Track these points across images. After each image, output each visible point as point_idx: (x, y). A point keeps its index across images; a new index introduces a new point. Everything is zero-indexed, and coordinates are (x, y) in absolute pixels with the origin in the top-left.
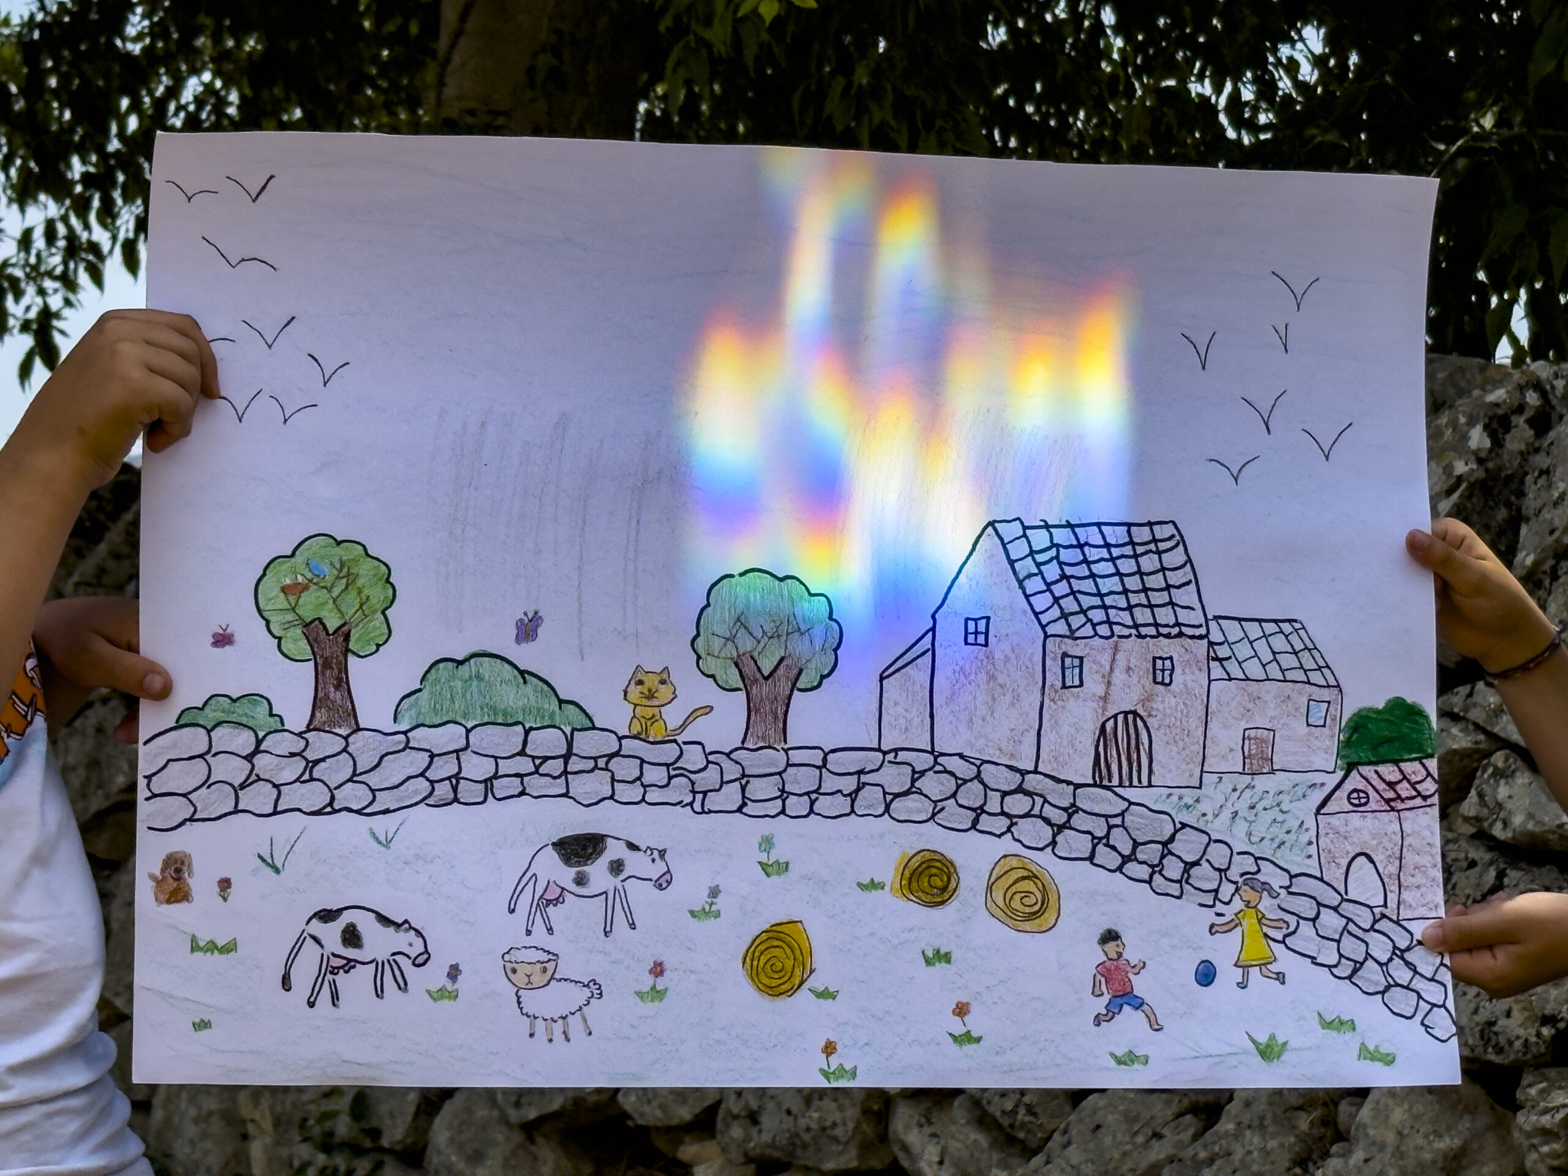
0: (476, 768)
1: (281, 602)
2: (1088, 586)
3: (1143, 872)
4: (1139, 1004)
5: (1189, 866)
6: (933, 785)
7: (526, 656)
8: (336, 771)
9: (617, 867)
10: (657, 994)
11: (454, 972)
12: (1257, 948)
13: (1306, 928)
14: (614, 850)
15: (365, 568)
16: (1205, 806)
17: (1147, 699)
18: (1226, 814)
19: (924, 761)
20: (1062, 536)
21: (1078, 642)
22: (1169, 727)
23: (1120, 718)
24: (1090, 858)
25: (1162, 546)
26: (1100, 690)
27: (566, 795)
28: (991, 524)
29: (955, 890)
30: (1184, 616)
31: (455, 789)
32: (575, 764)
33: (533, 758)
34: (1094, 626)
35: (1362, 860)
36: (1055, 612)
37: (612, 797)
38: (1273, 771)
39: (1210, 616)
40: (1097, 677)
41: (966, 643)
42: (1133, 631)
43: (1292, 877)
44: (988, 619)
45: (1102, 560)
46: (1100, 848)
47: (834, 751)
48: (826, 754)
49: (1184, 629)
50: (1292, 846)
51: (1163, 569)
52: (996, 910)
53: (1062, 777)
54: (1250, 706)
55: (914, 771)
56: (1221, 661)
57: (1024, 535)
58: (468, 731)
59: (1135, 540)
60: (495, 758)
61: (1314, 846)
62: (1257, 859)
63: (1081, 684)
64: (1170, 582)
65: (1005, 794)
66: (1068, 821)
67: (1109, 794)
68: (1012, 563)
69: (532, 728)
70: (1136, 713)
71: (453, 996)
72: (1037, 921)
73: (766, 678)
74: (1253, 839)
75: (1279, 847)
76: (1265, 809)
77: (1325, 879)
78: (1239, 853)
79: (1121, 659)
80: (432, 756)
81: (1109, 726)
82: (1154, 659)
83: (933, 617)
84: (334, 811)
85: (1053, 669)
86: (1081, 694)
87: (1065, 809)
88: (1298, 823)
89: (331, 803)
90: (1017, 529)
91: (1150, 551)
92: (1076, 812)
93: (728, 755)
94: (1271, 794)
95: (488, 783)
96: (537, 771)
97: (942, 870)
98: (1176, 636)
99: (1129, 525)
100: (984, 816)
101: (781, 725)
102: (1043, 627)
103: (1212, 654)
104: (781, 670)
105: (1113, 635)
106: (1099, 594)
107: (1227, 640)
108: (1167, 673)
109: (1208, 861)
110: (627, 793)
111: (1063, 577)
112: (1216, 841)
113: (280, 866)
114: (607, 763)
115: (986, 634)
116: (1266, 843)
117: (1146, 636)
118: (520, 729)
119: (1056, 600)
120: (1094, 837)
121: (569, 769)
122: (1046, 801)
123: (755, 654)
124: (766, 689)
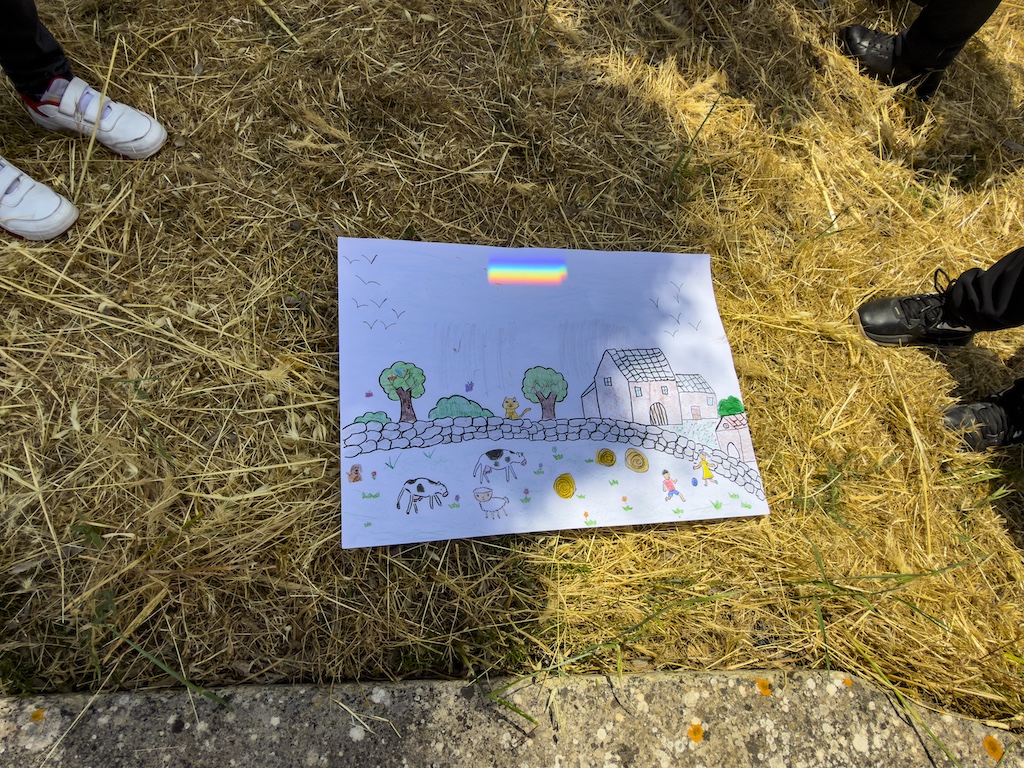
0: (457, 431)
1: (388, 382)
3: (671, 451)
5: (684, 448)
6: (602, 428)
7: (469, 395)
8: (410, 434)
9: (508, 459)
10: (527, 500)
11: (457, 498)
14: (506, 454)
15: (415, 371)
16: (685, 430)
17: (662, 399)
18: (691, 432)
19: (599, 421)
20: (628, 353)
21: (639, 383)
22: (670, 407)
23: (655, 405)
24: (655, 448)
25: (657, 355)
26: (648, 397)
27: (488, 438)
28: (607, 351)
29: (615, 461)
30: (667, 374)
31: (451, 438)
32: (490, 428)
33: (476, 427)
34: (642, 378)
35: (731, 444)
36: (630, 375)
37: (503, 438)
38: (701, 419)
39: (675, 374)
40: (646, 393)
41: (606, 385)
42: (654, 379)
43: (713, 450)
44: (611, 378)
45: (640, 359)
46: (657, 445)
47: (571, 420)
48: (568, 421)
49: (668, 378)
50: (711, 441)
51: (658, 361)
52: (629, 466)
53: (641, 423)
54: (691, 399)
55: (596, 424)
56: (680, 387)
57: (617, 353)
58: (453, 420)
59: (649, 354)
60: (463, 428)
61: (717, 441)
62: (702, 445)
63: (642, 395)
64: (661, 365)
65: (625, 430)
66: (646, 437)
67: (656, 428)
68: (615, 361)
69: (474, 418)
70: (659, 403)
71: (459, 506)
72: (642, 469)
73: (546, 399)
74: (700, 439)
75: (708, 441)
76: (701, 430)
77: (722, 450)
78: (697, 444)
79: (652, 387)
80: (442, 428)
81: (652, 407)
82: (661, 387)
83: (594, 378)
84: (411, 447)
85: (633, 391)
86: (642, 398)
87: (644, 433)
88: (711, 434)
89: (409, 445)
90: (614, 352)
91: (654, 356)
92: (648, 434)
93: (538, 422)
94: (702, 426)
95: (461, 436)
96: (477, 431)
97: (610, 455)
98: (666, 380)
99: (646, 350)
100: (620, 437)
101: (553, 413)
102: (627, 379)
103: (677, 385)
104: (551, 396)
105: (648, 381)
106: (642, 369)
107: (681, 381)
108: (666, 391)
109: (689, 447)
110: (507, 436)
111: (631, 365)
112: (690, 441)
113: (393, 466)
114: (500, 427)
115: (611, 382)
116: (704, 440)
117: (658, 380)
118: (470, 418)
119: (630, 371)
120: (654, 441)
121: (488, 430)
122: (638, 431)
123: (542, 392)
124: (547, 402)
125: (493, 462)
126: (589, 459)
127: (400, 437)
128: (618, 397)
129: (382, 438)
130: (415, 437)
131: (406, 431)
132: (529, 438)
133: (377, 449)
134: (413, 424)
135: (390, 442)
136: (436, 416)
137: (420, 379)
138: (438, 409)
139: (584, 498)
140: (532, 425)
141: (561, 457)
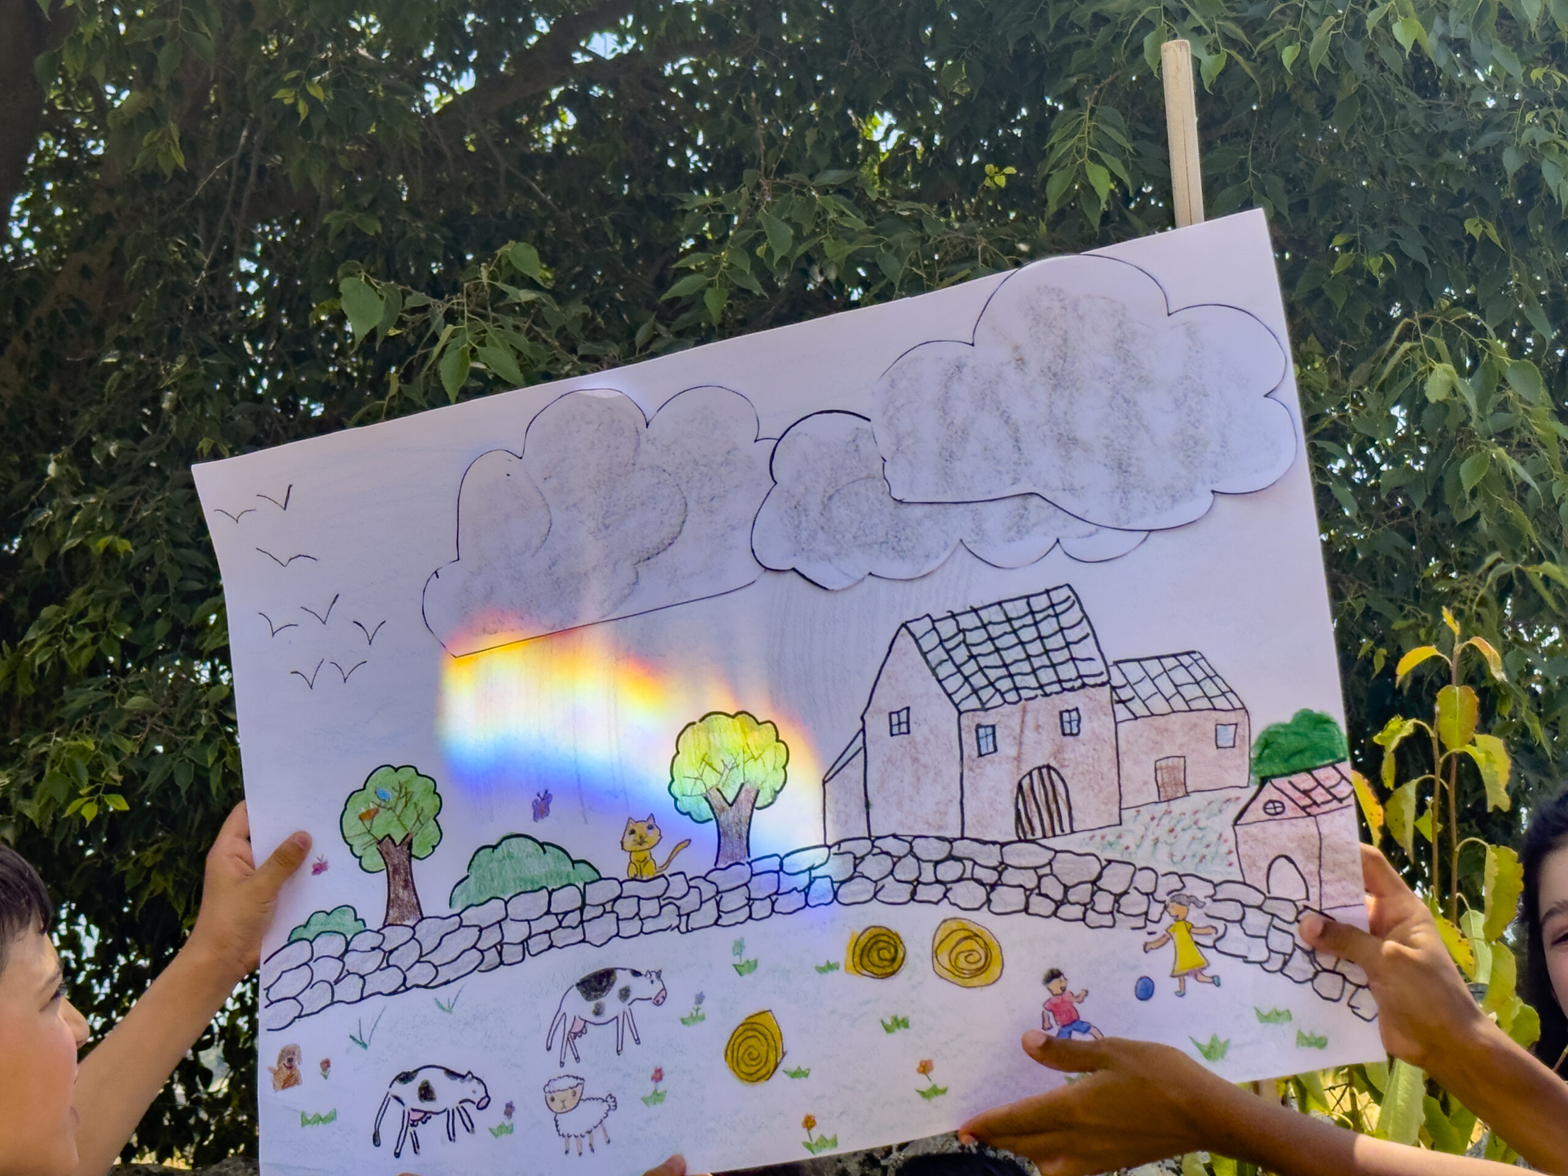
0: (515, 933)
1: (360, 828)
2: (994, 660)
3: (1077, 911)
6: (871, 867)
7: (543, 830)
8: (406, 956)
10: (658, 1097)
11: (509, 1109)
13: (1234, 931)
15: (418, 786)
16: (1127, 840)
19: (863, 847)
20: (968, 621)
21: (990, 712)
22: (1083, 774)
23: (1035, 774)
24: (1026, 910)
25: (1059, 609)
26: (1013, 751)
27: (583, 941)
28: (904, 625)
29: (903, 959)
30: (1085, 668)
31: (500, 953)
32: (589, 913)
33: (557, 915)
34: (1002, 694)
35: (1283, 861)
36: (967, 689)
37: (617, 935)
38: (1187, 794)
39: (1110, 663)
40: (1010, 740)
41: (892, 735)
42: (1040, 692)
43: (1215, 886)
44: (908, 709)
45: (1006, 633)
46: (1035, 899)
47: (788, 855)
48: (782, 859)
49: (1086, 680)
50: (1213, 858)
51: (1061, 629)
52: (945, 973)
53: (987, 839)
54: (1159, 739)
55: (855, 858)
56: (1123, 702)
57: (934, 628)
58: (506, 903)
59: (1034, 609)
60: (528, 921)
61: (1234, 855)
62: (1180, 876)
63: (996, 750)
64: (1069, 640)
65: (937, 863)
66: (1000, 878)
67: (1033, 847)
68: (924, 655)
69: (553, 890)
70: (1049, 767)
71: (510, 1130)
72: (984, 975)
73: (731, 805)
74: (1176, 859)
75: (1201, 861)
76: (1183, 830)
77: (1248, 882)
78: (1164, 875)
79: (1030, 719)
80: (481, 930)
81: (1026, 783)
82: (1061, 713)
83: (862, 718)
84: (407, 989)
85: (969, 741)
86: (996, 759)
87: (994, 868)
88: (1217, 836)
89: (404, 984)
90: (927, 624)
91: (1049, 616)
92: (1006, 868)
93: (704, 878)
94: (1188, 815)
95: (524, 943)
96: (560, 926)
97: (889, 943)
98: (1080, 688)
99: (1028, 597)
100: (920, 887)
101: (745, 842)
102: (956, 706)
103: (1115, 697)
104: (743, 794)
105: (1020, 699)
106: (1005, 665)
107: (1128, 682)
108: (1074, 724)
109: (1136, 888)
110: (629, 928)
111: (972, 657)
112: (1141, 869)
113: (367, 1042)
114: (613, 906)
115: (908, 723)
116: (1188, 859)
117: (1051, 694)
118: (544, 892)
119: (966, 679)
120: (1026, 889)
121: (584, 918)
122: (975, 863)
123: (720, 787)
124: (731, 814)
126: (828, 962)
127: (384, 965)
128: (925, 766)
129: (345, 973)
130: (418, 961)
131: (396, 949)
132: (678, 927)
133: (333, 1003)
134: (413, 928)
135: (361, 981)
136: (468, 897)
137: (429, 804)
138: (472, 879)
139: (806, 1076)
140: (690, 887)
141: (753, 966)
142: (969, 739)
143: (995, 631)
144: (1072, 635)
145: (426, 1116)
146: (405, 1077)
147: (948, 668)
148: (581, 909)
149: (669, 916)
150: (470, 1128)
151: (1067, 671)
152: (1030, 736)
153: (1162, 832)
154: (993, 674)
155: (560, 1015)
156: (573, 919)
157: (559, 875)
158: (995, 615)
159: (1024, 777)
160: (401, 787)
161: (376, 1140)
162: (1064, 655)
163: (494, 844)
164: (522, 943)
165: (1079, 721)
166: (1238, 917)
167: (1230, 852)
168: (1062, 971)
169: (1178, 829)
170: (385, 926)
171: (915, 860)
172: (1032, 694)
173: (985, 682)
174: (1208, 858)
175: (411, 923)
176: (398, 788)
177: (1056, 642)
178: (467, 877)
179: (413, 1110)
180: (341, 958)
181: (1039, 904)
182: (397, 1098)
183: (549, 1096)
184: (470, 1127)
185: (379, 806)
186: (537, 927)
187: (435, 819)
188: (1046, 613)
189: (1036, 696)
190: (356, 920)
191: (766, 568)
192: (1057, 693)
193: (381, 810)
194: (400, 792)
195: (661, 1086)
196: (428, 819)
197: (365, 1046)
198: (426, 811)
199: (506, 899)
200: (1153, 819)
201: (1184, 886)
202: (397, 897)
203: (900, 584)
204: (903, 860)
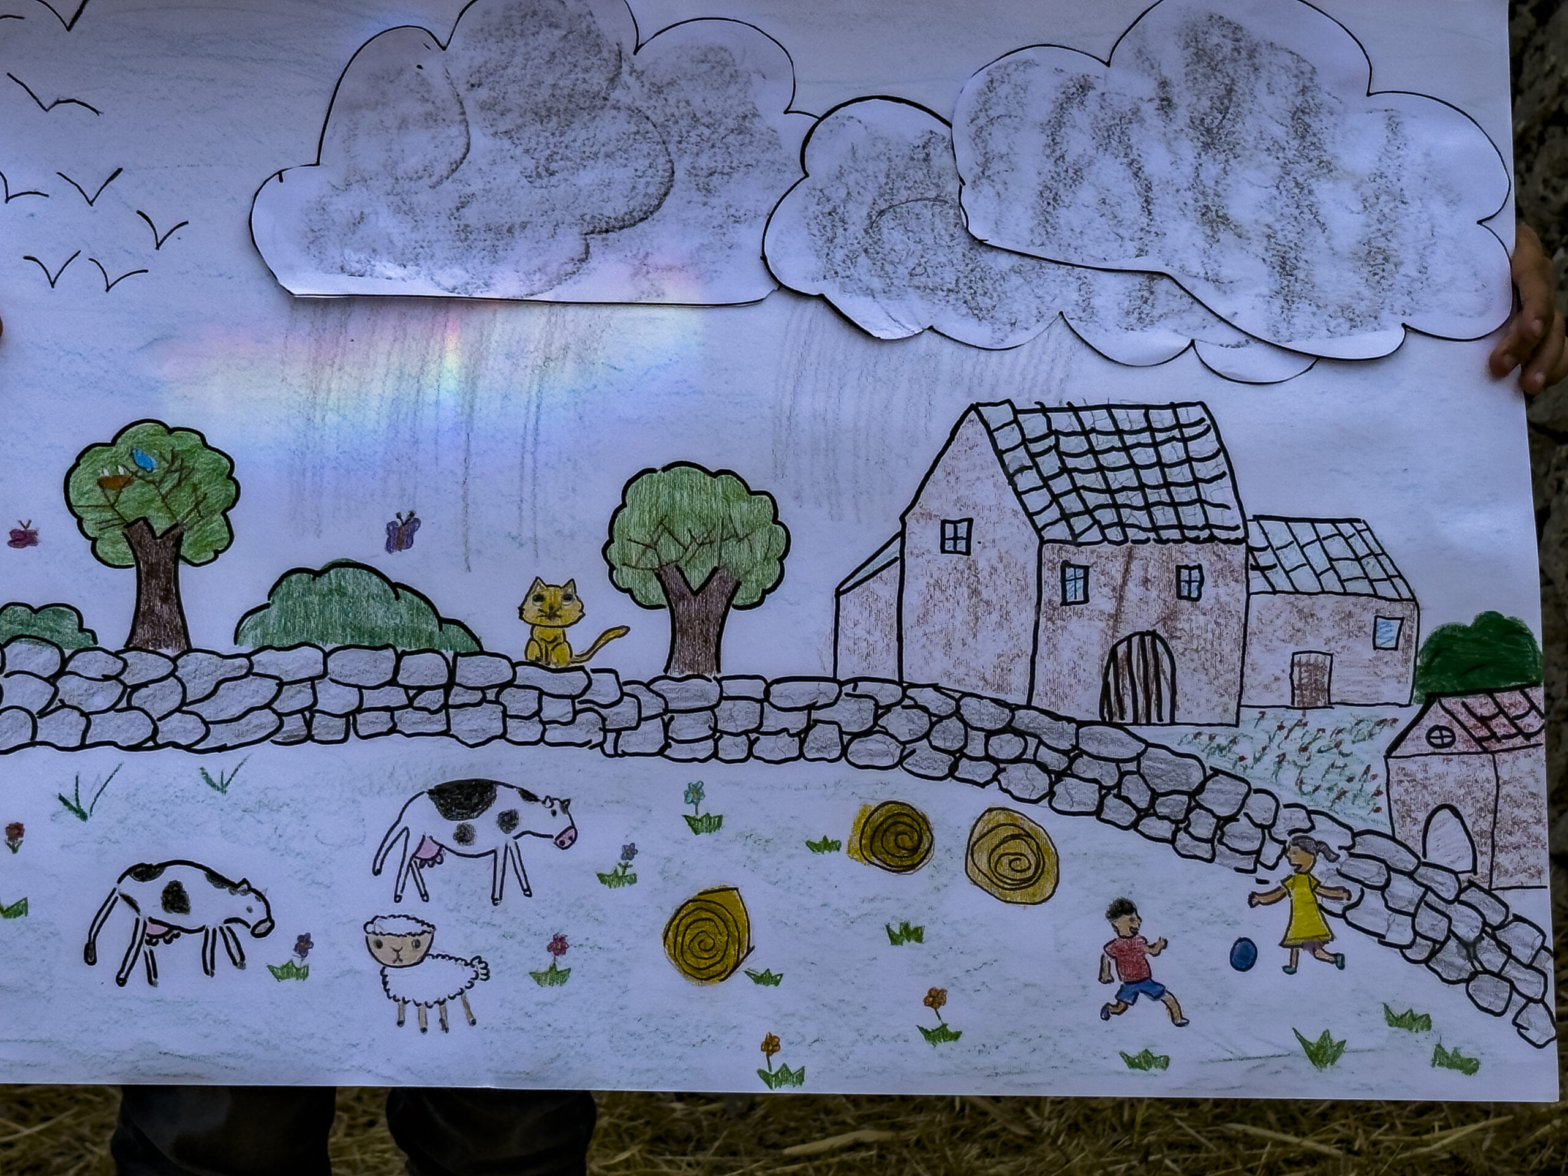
0: (336, 699)
1: (98, 497)
2: (1094, 480)
3: (1164, 829)
4: (1158, 992)
5: (1223, 822)
6: (899, 723)
7: (397, 566)
8: (160, 699)
9: (508, 820)
10: (557, 976)
11: (304, 944)
12: (1308, 925)
13: (1373, 900)
14: (505, 800)
15: (202, 461)
16: (1243, 748)
17: (1169, 617)
18: (1270, 758)
19: (888, 694)
20: (1063, 421)
21: (1082, 548)
22: (1197, 651)
23: (1136, 640)
24: (1098, 813)
25: (1188, 432)
26: (1109, 606)
27: (446, 733)
28: (974, 407)
29: (928, 851)
30: (1216, 516)
31: (309, 724)
32: (458, 696)
33: (407, 688)
34: (1102, 529)
35: (1445, 814)
36: (1054, 513)
37: (503, 736)
38: (1330, 705)
39: (1249, 517)
40: (1106, 590)
41: (943, 551)
42: (1152, 535)
43: (1355, 835)
44: (970, 521)
45: (1112, 449)
46: (1110, 801)
47: (778, 681)
48: (769, 686)
49: (1216, 532)
50: (1355, 796)
51: (1189, 460)
52: (980, 878)
53: (1061, 713)
54: (1300, 625)
55: (877, 706)
56: (1263, 569)
57: (1016, 421)
58: (326, 655)
59: (1155, 425)
60: (360, 688)
61: (1384, 797)
62: (1309, 813)
63: (1086, 600)
64: (1199, 475)
65: (990, 734)
66: (1069, 767)
67: (1121, 734)
68: (1000, 454)
69: (404, 653)
70: (1154, 635)
71: (302, 974)
72: (1030, 890)
73: (695, 593)
74: (1305, 788)
75: (1339, 798)
76: (1320, 751)
77: (1398, 837)
78: (1287, 806)
79: (1135, 566)
80: (281, 684)
81: (1122, 650)
82: (1179, 568)
83: (902, 519)
84: (158, 747)
85: (1052, 581)
86: (1086, 612)
87: (1065, 753)
88: (1364, 768)
89: (153, 736)
90: (1004, 414)
91: (1174, 438)
92: (1080, 755)
93: (647, 686)
94: (1328, 733)
95: (350, 717)
96: (410, 704)
97: (911, 827)
98: (1205, 541)
99: (1147, 408)
100: (964, 762)
101: (713, 650)
102: (1039, 531)
103: (1251, 561)
104: (714, 583)
105: (1126, 540)
106: (1109, 491)
107: (1270, 545)
108: (1195, 585)
109: (1246, 815)
110: (520, 731)
111: (1064, 470)
112: (1257, 791)
113: (87, 810)
114: (498, 695)
115: (968, 539)
116: (1321, 793)
117: (1168, 541)
118: (389, 653)
119: (1055, 498)
120: (1102, 787)
121: (450, 702)
122: (1041, 742)
123: (682, 564)
124: (695, 606)
125: (453, 826)
126: (825, 838)
127: (123, 704)
128: (987, 603)
129: (57, 703)
130: (178, 710)
131: (145, 685)
132: (601, 745)
133: (33, 743)
134: (174, 660)
135: (83, 720)
136: (264, 636)
137: (216, 492)
138: (274, 611)
139: (777, 983)
140: (623, 694)
141: (713, 823)
142: (1051, 578)
143: (1100, 442)
144: (1204, 470)
145: (172, 933)
146: (144, 872)
147: (1028, 480)
148: (448, 688)
149: (586, 728)
150: (239, 962)
151: (1192, 516)
152: (1133, 591)
153: (1291, 748)
154: (1092, 499)
155: (396, 831)
156: (433, 699)
157: (416, 633)
158: (1102, 420)
159: (1121, 642)
160: (174, 456)
161: (90, 955)
162: (1190, 493)
163: (317, 568)
164: (346, 715)
165: (1201, 582)
166: (1380, 881)
167: (1378, 793)
168: (1136, 902)
169: (1314, 748)
170: (127, 648)
171: (961, 725)
172: (1143, 536)
173: (1080, 507)
174: (1349, 795)
175: (170, 652)
176: (169, 457)
177: (1180, 474)
178: (267, 606)
179: (152, 921)
180: (52, 680)
181: (1113, 807)
182: (128, 900)
183: (372, 938)
184: (238, 959)
185: (135, 474)
186: (372, 699)
187: (224, 514)
188: (1170, 434)
189: (1148, 540)
190: (81, 629)
191: (781, 287)
192: (1176, 541)
193: (138, 482)
194: (173, 462)
195: (562, 963)
196: (213, 512)
197: (83, 816)
198: (212, 500)
199: (327, 650)
200: (1281, 728)
201: (1313, 827)
202: (151, 610)
203: (974, 352)
204: (945, 722)
